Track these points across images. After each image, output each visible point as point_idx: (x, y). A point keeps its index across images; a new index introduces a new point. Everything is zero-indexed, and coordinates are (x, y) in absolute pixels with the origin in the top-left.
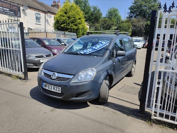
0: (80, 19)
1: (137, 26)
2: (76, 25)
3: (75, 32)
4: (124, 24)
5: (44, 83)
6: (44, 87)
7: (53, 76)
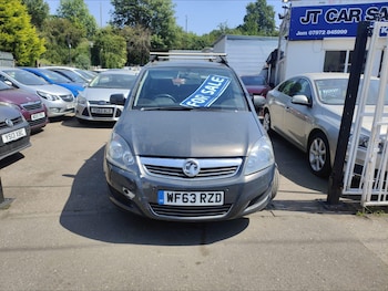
0: (16, 15)
1: (136, 43)
2: (9, 31)
3: (8, 51)
4: (109, 36)
5: (166, 193)
6: (166, 203)
7: (188, 168)
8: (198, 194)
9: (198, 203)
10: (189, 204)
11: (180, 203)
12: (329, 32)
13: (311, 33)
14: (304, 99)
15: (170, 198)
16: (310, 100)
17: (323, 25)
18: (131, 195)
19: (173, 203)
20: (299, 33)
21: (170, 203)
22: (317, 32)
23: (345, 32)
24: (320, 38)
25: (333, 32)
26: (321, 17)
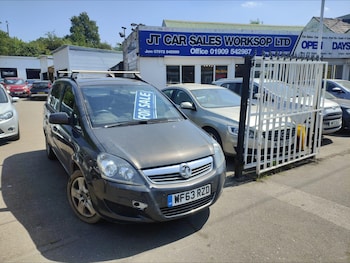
5: (173, 196)
6: (174, 204)
7: (184, 171)
8: (196, 190)
9: (196, 198)
10: (190, 200)
11: (184, 201)
12: (168, 52)
13: (155, 51)
14: (189, 104)
15: (177, 200)
16: (194, 105)
17: (162, 46)
18: (142, 206)
19: (180, 203)
20: (147, 52)
21: (177, 204)
22: (159, 51)
23: (178, 52)
24: (162, 56)
25: (170, 52)
26: (161, 40)
